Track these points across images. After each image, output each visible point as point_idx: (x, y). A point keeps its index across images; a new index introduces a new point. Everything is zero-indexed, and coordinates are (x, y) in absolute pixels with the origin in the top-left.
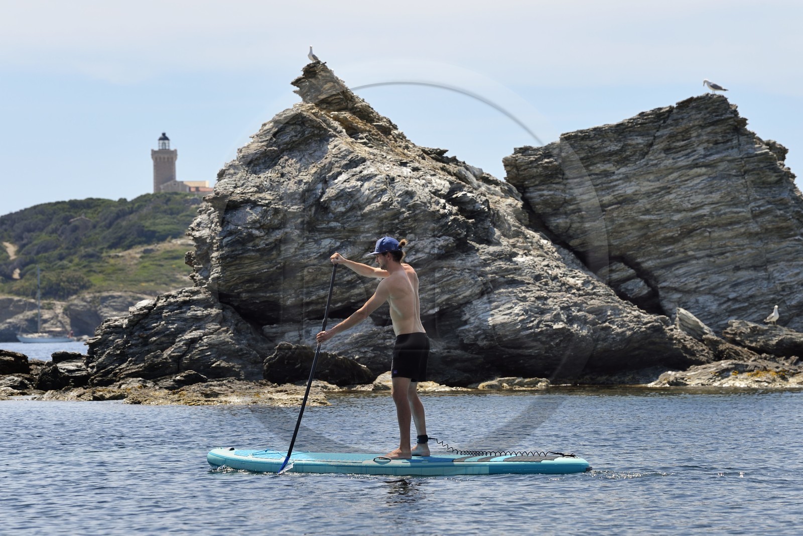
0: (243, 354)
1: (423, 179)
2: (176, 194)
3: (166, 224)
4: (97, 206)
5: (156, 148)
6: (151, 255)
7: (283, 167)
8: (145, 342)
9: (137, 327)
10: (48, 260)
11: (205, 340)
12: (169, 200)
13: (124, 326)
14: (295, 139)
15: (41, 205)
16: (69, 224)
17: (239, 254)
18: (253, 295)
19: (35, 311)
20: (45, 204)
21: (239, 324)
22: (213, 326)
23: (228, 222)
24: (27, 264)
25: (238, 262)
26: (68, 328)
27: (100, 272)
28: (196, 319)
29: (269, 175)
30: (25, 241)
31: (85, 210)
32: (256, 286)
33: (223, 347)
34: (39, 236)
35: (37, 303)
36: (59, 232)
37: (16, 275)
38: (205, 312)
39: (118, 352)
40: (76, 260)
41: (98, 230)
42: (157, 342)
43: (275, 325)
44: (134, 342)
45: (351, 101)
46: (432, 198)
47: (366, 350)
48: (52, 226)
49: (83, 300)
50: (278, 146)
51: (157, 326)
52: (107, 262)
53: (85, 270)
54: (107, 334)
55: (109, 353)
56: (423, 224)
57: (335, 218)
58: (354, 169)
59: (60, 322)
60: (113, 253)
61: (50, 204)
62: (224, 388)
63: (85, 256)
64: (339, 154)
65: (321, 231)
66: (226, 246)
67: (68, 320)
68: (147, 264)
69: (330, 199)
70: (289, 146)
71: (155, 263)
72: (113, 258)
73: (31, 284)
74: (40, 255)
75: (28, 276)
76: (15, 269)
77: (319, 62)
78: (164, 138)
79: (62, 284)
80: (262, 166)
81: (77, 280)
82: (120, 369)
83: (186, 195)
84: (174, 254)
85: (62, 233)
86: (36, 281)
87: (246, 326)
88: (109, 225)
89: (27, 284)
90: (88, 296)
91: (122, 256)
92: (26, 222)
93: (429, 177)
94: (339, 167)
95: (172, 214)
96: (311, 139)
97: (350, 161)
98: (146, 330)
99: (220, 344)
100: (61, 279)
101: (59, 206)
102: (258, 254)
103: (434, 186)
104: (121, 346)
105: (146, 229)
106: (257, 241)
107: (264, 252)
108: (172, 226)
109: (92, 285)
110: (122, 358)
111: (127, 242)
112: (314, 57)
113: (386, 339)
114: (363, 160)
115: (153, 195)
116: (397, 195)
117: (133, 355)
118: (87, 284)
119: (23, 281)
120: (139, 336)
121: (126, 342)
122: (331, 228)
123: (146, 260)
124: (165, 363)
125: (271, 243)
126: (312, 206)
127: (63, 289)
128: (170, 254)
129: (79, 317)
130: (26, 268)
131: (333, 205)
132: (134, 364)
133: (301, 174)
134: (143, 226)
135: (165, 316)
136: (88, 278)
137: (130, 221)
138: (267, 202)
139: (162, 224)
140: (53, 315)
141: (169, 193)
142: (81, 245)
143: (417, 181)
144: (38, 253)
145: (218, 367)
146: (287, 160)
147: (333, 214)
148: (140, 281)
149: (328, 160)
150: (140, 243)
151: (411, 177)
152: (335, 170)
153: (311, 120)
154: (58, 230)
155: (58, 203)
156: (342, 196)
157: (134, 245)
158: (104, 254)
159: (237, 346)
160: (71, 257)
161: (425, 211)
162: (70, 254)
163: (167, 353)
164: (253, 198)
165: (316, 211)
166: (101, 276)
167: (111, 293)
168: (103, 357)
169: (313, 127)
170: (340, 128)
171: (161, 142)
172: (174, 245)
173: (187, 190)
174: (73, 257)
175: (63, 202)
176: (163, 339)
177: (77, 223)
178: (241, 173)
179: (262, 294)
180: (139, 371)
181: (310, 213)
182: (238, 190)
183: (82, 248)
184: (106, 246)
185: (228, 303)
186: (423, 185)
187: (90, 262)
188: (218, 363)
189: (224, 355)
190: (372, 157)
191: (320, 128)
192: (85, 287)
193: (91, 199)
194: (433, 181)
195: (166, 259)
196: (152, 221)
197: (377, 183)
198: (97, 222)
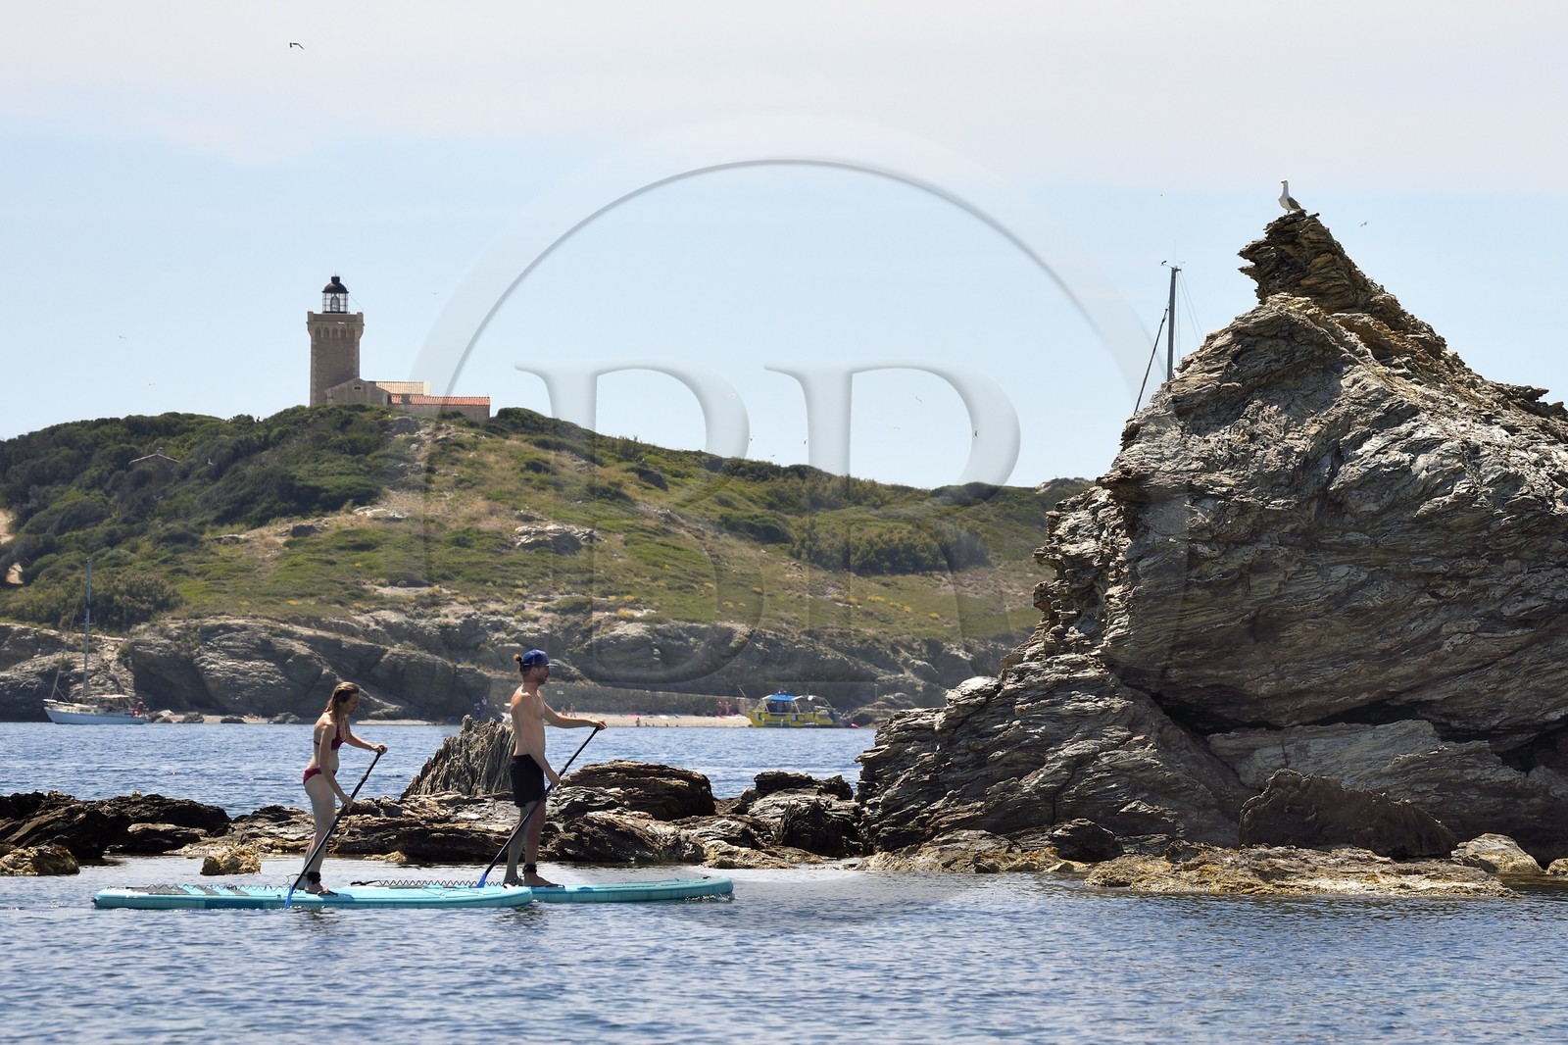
0: (1181, 790)
1: (1534, 451)
2: (362, 408)
3: (341, 474)
4: (187, 430)
5: (319, 311)
6: (308, 539)
7: (1253, 422)
8: (981, 759)
9: (963, 730)
10: (85, 546)
11: (1105, 760)
12: (347, 422)
13: (937, 728)
14: (1275, 366)
15: (66, 425)
16: (129, 469)
17: (1170, 593)
18: (1193, 673)
19: (58, 656)
20: (74, 424)
21: (1165, 730)
22: (1117, 733)
23: (1147, 529)
24: (40, 553)
25: (1167, 607)
26: (130, 693)
27: (198, 574)
28: (1081, 715)
29: (1227, 436)
30: (33, 504)
31: (161, 439)
32: (1200, 654)
33: (1141, 775)
34: (62, 493)
35: (64, 638)
36: (108, 486)
37: (14, 576)
38: (1100, 704)
39: (927, 778)
40: (146, 546)
41: (192, 484)
42: (1005, 760)
43: (1233, 734)
44: (957, 760)
45: (1362, 290)
46: (1555, 489)
47: (1425, 788)
48: (93, 472)
49: (162, 632)
50: (1243, 381)
51: (1005, 729)
52: (213, 553)
53: (165, 568)
54: (902, 741)
55: (908, 779)
56: (1538, 541)
57: (1357, 524)
58: (1396, 430)
59: (114, 680)
60: (226, 533)
61: (84, 423)
62: (1295, 862)
63: (165, 539)
64: (1363, 397)
65: (1329, 549)
66: (1145, 575)
67: (128, 676)
68: (299, 559)
69: (1348, 486)
70: (1264, 381)
71: (317, 556)
72: (226, 544)
73: (49, 597)
74: (67, 535)
75: (42, 579)
76: (12, 563)
77: (1302, 213)
78: (336, 287)
79: (117, 597)
80: (1212, 420)
81: (149, 590)
82: (932, 812)
83: (383, 413)
84: (359, 539)
85: (115, 487)
86: (59, 591)
87: (1176, 733)
88: (216, 474)
89: (41, 596)
90: (173, 626)
91: (247, 541)
92: (34, 462)
93: (1543, 447)
94: (1364, 424)
95: (354, 451)
96: (1307, 366)
97: (1387, 411)
98: (982, 736)
99: (1135, 768)
100: (115, 588)
101: (106, 429)
102: (1208, 593)
103: (1556, 466)
104: (932, 765)
105: (298, 484)
106: (1205, 567)
107: (1221, 588)
108: (354, 479)
109: (181, 601)
110: (934, 791)
111: (257, 511)
112: (1293, 203)
113: (1465, 767)
114: (1414, 411)
115: (311, 409)
116: (1486, 481)
117: (955, 784)
118: (172, 600)
119: (32, 588)
120: (968, 747)
121: (942, 758)
122: (1349, 544)
123: (297, 550)
124: (1028, 803)
125: (1233, 571)
126: (1311, 499)
127: (120, 608)
128: (351, 538)
129: (152, 669)
130: (38, 562)
131: (1353, 501)
132: (958, 803)
133: (1290, 435)
134: (293, 478)
135: (1021, 710)
136: (173, 587)
137: (262, 464)
138: (1225, 489)
139: (333, 472)
140: (98, 663)
141: (345, 407)
142: (156, 516)
143: (1523, 454)
144: (61, 530)
145: (1133, 812)
146: (1260, 408)
147: (1354, 516)
148: (286, 596)
149: (1343, 409)
150: (285, 513)
151: (1511, 447)
152: (1358, 429)
153: (1306, 330)
154: (106, 481)
155: (102, 422)
156: (1373, 480)
157: (273, 517)
158: (207, 536)
159: (1168, 774)
160: (133, 540)
161: (1542, 514)
162: (132, 534)
163: (1030, 782)
164: (1197, 483)
165: (1320, 509)
166: (200, 582)
167: (223, 620)
168: (895, 787)
169: (1311, 343)
170: (1361, 346)
171: (329, 296)
172: (359, 519)
173: (385, 400)
174: (139, 541)
175: (115, 421)
176: (1018, 755)
177: (147, 467)
178: (1173, 433)
179: (1209, 672)
180: (976, 817)
181: (1308, 513)
182: (1167, 466)
183: (157, 521)
184: (211, 517)
185: (1140, 688)
186: (1536, 464)
187: (176, 551)
188: (1133, 805)
189: (1143, 790)
190: (1430, 405)
191: (1324, 345)
192: (165, 605)
193: (175, 415)
194: (1554, 455)
195: (342, 548)
196: (311, 466)
197: (1444, 457)
198: (191, 466)
